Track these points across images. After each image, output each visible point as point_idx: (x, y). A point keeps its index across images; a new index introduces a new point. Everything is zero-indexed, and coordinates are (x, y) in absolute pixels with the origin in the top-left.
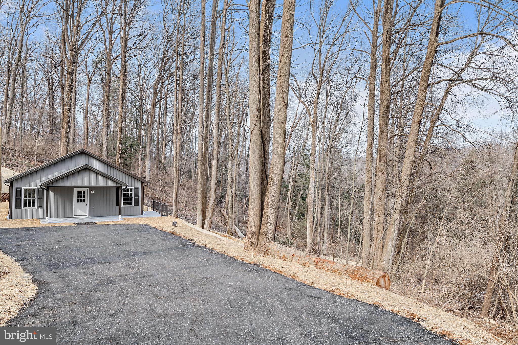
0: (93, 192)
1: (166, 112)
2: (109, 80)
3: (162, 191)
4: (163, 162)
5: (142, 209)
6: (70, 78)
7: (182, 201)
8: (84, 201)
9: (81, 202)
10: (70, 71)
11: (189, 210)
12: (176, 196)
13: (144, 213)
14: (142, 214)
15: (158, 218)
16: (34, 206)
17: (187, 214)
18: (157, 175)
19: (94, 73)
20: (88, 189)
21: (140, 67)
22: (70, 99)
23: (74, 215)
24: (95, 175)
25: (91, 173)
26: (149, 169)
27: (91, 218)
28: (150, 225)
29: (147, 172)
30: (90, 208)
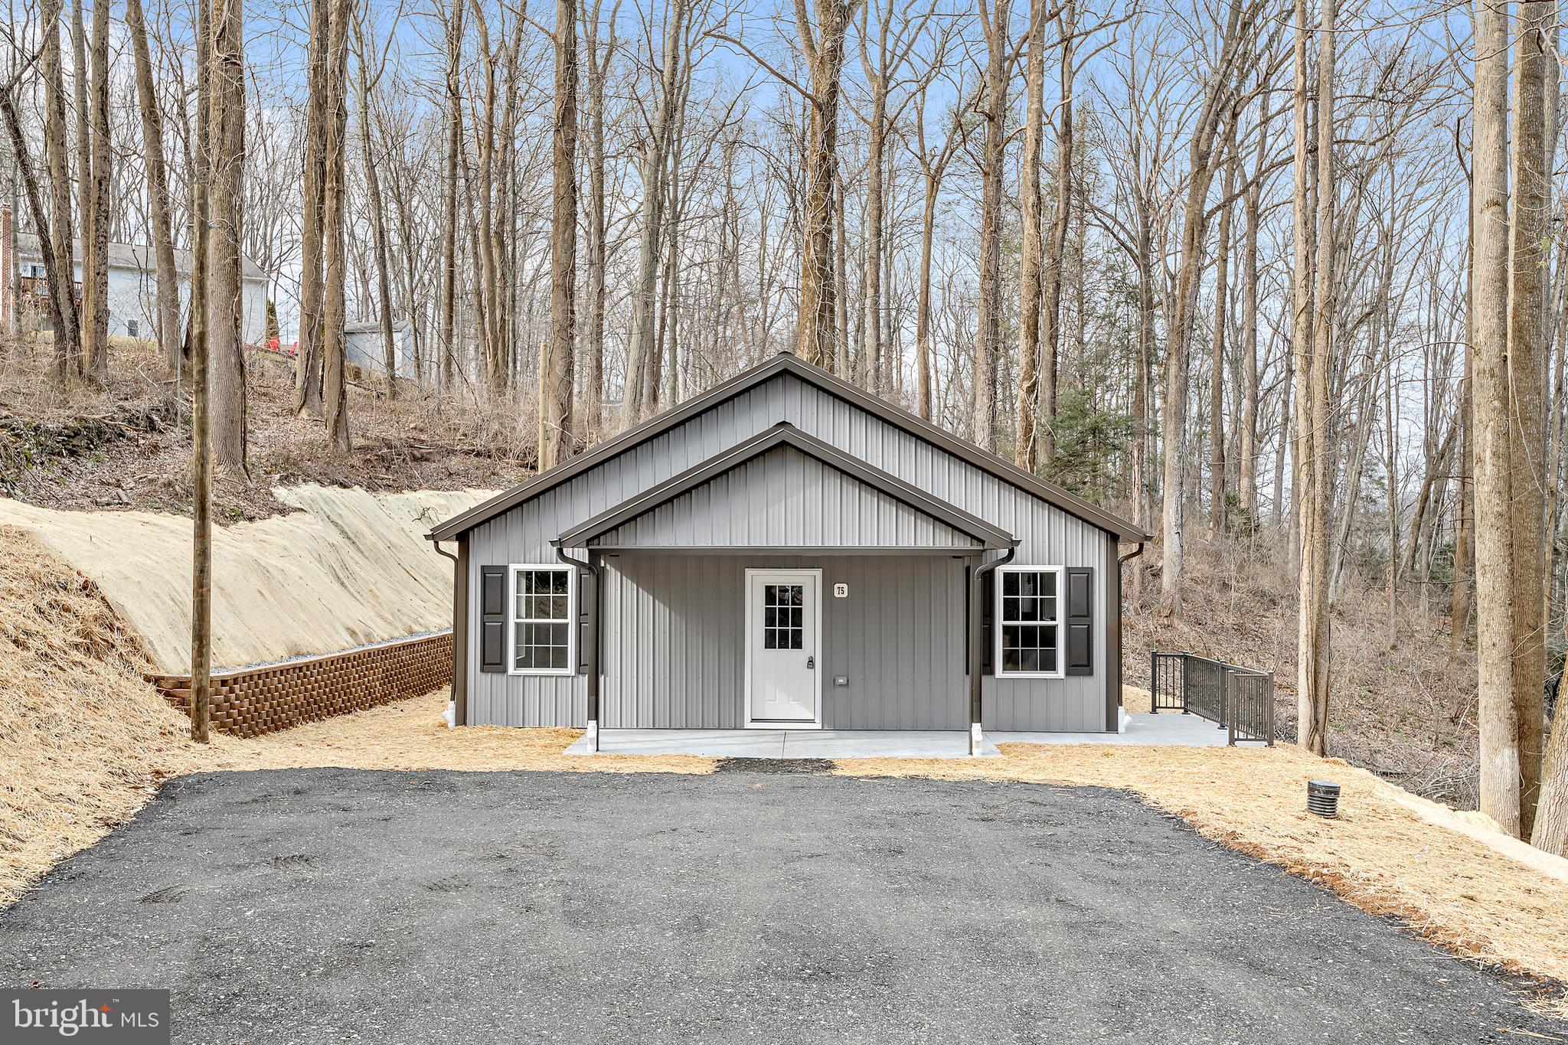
0: (841, 590)
1: (1255, 278)
2: (996, 146)
3: (1239, 629)
4: (1243, 506)
5: (1114, 698)
6: (823, 127)
7: (1344, 680)
8: (797, 644)
9: (783, 645)
10: (822, 98)
11: (1381, 726)
12: (1316, 647)
13: (1124, 719)
14: (1112, 726)
15: (1213, 751)
16: (560, 661)
17: (1374, 745)
18: (1217, 557)
19: (948, 151)
20: (818, 573)
21: (1138, 111)
22: (824, 219)
23: (747, 718)
24: (834, 482)
25: (813, 471)
26: (1175, 530)
27: (831, 734)
28: (1151, 798)
29: (1166, 543)
30: (829, 683)
